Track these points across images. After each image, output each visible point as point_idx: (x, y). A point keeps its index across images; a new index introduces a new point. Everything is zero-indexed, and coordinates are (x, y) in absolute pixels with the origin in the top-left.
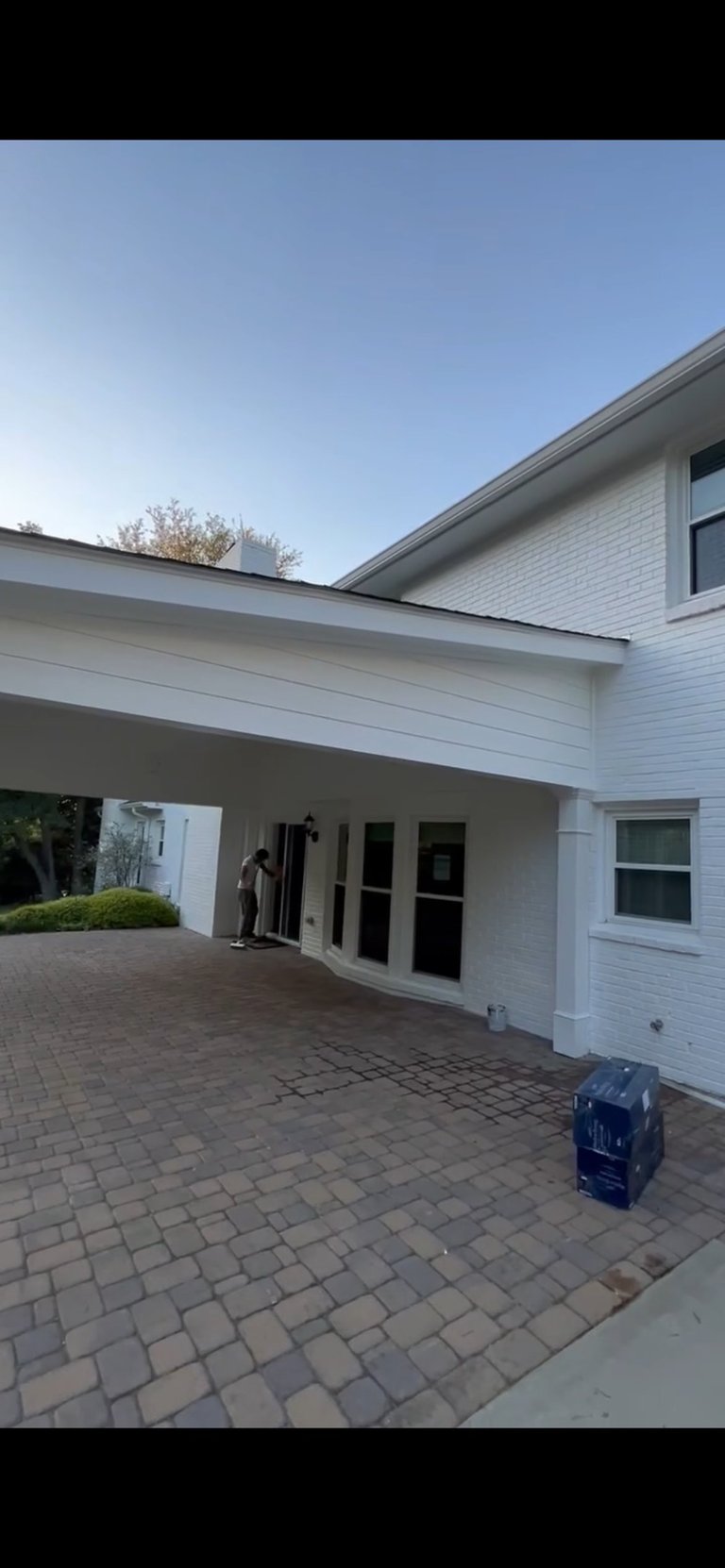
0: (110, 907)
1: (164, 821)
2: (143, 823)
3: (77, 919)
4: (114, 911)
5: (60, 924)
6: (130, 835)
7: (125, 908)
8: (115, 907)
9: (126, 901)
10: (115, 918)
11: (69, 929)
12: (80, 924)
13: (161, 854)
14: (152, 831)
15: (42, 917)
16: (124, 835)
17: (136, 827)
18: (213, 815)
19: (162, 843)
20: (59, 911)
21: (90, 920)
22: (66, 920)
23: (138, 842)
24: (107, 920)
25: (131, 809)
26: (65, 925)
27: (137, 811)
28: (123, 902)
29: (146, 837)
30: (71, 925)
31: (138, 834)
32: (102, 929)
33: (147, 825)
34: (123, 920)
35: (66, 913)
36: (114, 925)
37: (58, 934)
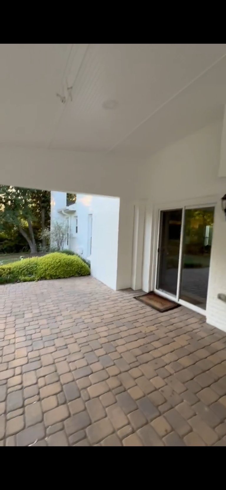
0: (50, 266)
1: (77, 217)
2: (68, 218)
3: (31, 273)
4: (53, 268)
5: (20, 277)
6: (62, 223)
7: (59, 266)
8: (53, 266)
9: (59, 262)
10: (52, 272)
11: (25, 281)
12: (33, 277)
13: (77, 232)
14: (72, 222)
15: (10, 273)
16: (59, 224)
17: (65, 220)
18: (116, 201)
19: (77, 227)
20: (20, 269)
21: (39, 274)
22: (24, 274)
23: (66, 227)
24: (48, 274)
25: (62, 211)
26: (23, 278)
27: (65, 212)
28: (57, 263)
29: (69, 224)
30: (27, 278)
31: (66, 222)
32: (46, 279)
33: (70, 218)
34: (58, 274)
35: (24, 270)
36: (52, 277)
37: (18, 284)
